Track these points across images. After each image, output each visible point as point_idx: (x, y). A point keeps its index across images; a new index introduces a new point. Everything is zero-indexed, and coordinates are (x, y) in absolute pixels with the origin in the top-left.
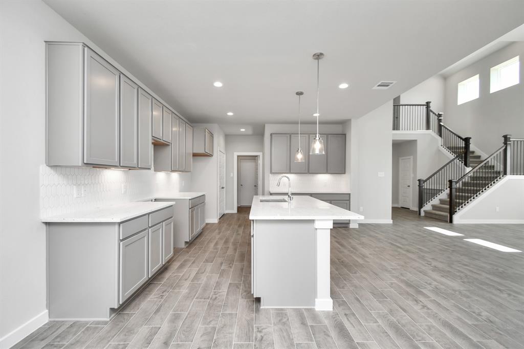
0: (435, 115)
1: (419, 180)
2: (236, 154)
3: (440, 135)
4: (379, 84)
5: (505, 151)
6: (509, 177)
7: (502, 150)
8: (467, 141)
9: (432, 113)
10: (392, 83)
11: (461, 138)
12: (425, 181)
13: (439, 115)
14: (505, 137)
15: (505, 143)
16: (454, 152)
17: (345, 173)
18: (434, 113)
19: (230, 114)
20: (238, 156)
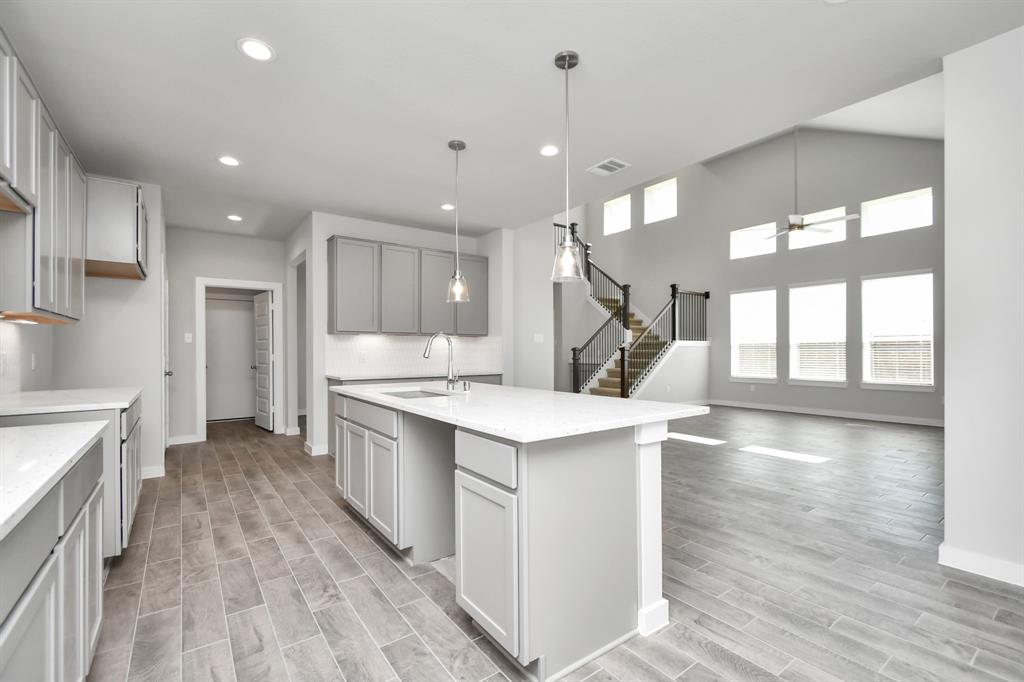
1: (574, 350)
2: (201, 283)
4: (605, 162)
5: (674, 305)
6: (678, 343)
7: (670, 306)
10: (621, 166)
11: (618, 286)
12: (581, 350)
14: (673, 287)
15: (674, 296)
16: (608, 307)
17: (486, 335)
19: (229, 161)
20: (209, 290)
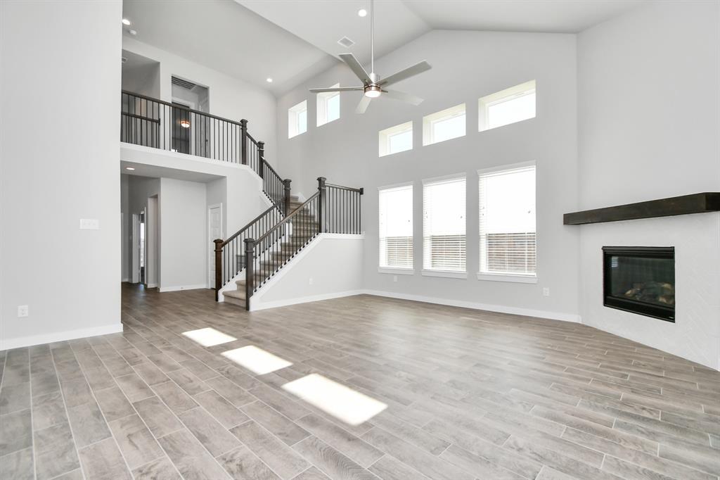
0: (255, 142)
3: (261, 175)
8: (287, 183)
9: (250, 140)
13: (260, 145)
18: (252, 140)
